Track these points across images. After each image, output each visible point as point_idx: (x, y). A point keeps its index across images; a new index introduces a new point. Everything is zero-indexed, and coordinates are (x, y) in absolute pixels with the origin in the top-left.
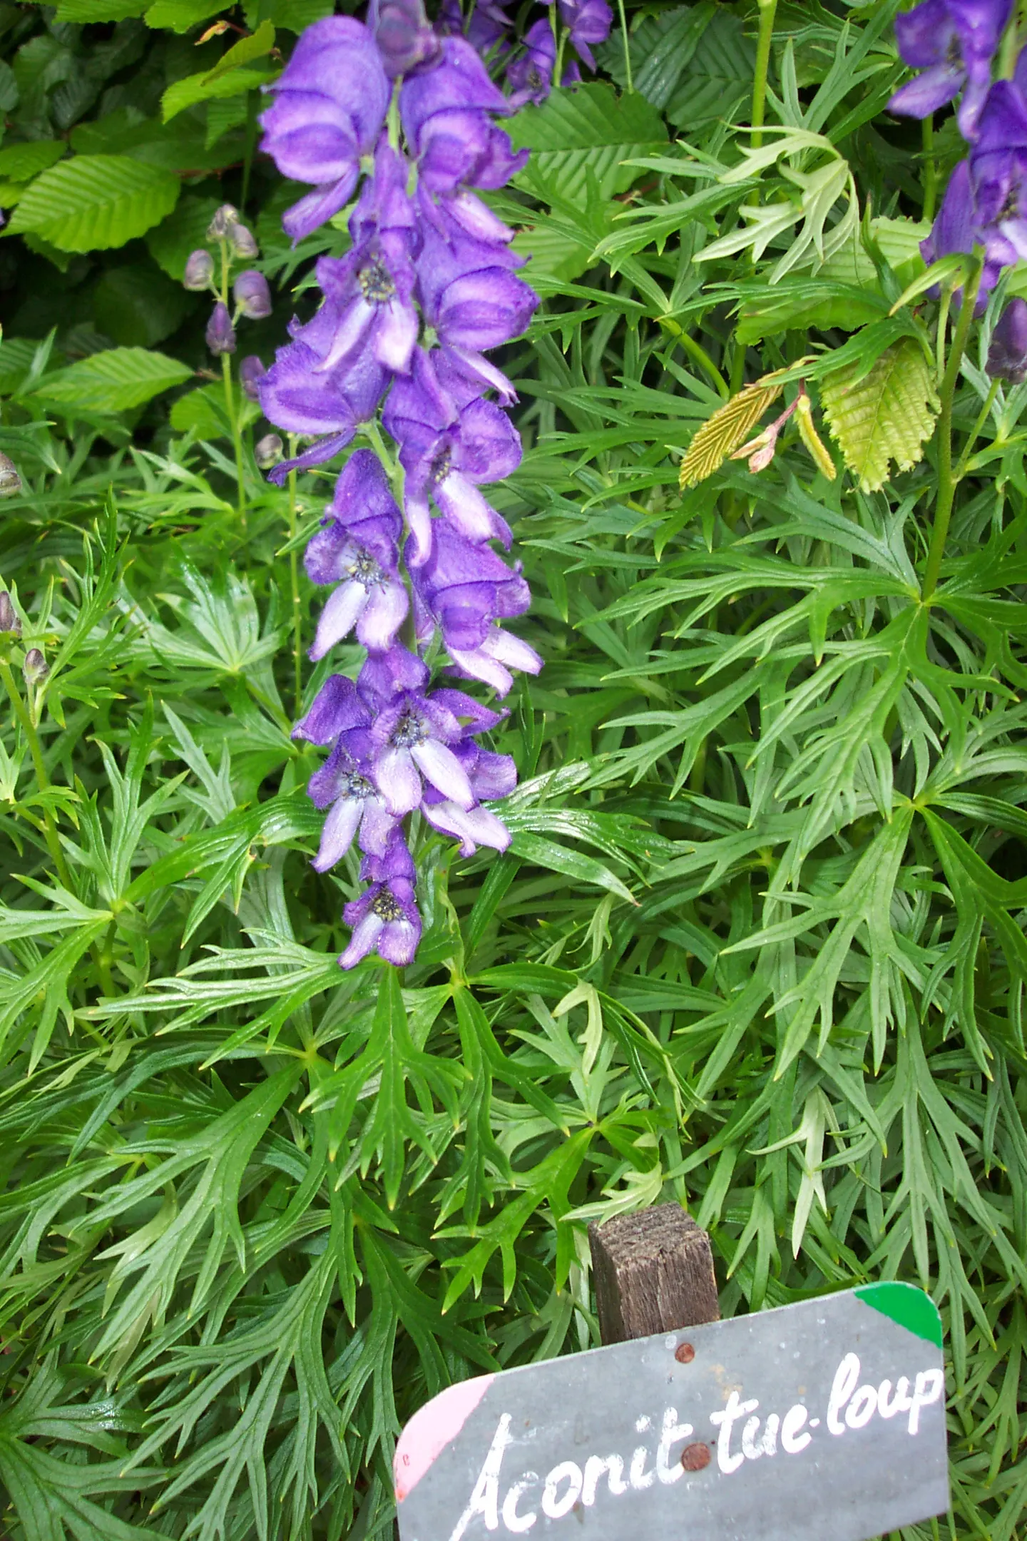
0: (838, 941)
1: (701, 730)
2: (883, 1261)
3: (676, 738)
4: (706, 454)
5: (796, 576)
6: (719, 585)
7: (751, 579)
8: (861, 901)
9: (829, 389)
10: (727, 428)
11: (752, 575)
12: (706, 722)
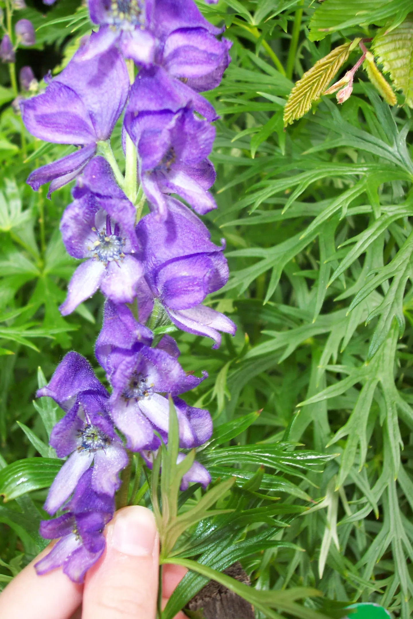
0: (366, 396)
1: (283, 260)
2: (365, 565)
3: (267, 265)
4: (300, 102)
5: (351, 169)
6: (304, 178)
7: (323, 173)
8: (377, 369)
9: (379, 46)
10: (314, 83)
11: (324, 170)
12: (285, 256)
